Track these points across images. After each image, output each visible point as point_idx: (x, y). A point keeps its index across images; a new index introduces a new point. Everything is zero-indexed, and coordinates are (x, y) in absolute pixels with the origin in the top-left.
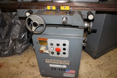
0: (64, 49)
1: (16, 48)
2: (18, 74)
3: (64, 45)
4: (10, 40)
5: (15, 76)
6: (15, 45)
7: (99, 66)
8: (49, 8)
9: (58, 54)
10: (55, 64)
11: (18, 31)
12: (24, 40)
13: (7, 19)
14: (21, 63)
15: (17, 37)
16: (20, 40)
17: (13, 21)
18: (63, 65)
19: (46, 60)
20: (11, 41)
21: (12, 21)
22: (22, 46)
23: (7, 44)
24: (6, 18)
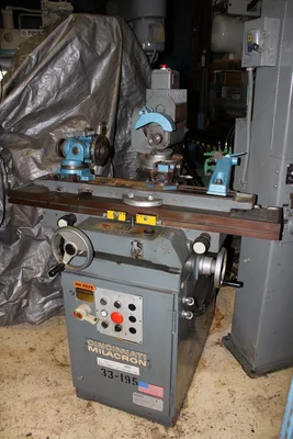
0: (132, 319)
1: (27, 305)
2: (14, 379)
3: (132, 307)
4: (16, 281)
5: (6, 381)
6: (27, 297)
7: (257, 401)
8: (110, 215)
9: (118, 329)
10: (109, 358)
11: (43, 260)
12: (55, 286)
13: (21, 223)
14: (32, 350)
15: (39, 275)
16: (45, 284)
17: (35, 231)
18: (129, 363)
19: (89, 342)
20: (19, 284)
21: (33, 230)
22: (44, 303)
23: (7, 289)
24: (19, 221)
